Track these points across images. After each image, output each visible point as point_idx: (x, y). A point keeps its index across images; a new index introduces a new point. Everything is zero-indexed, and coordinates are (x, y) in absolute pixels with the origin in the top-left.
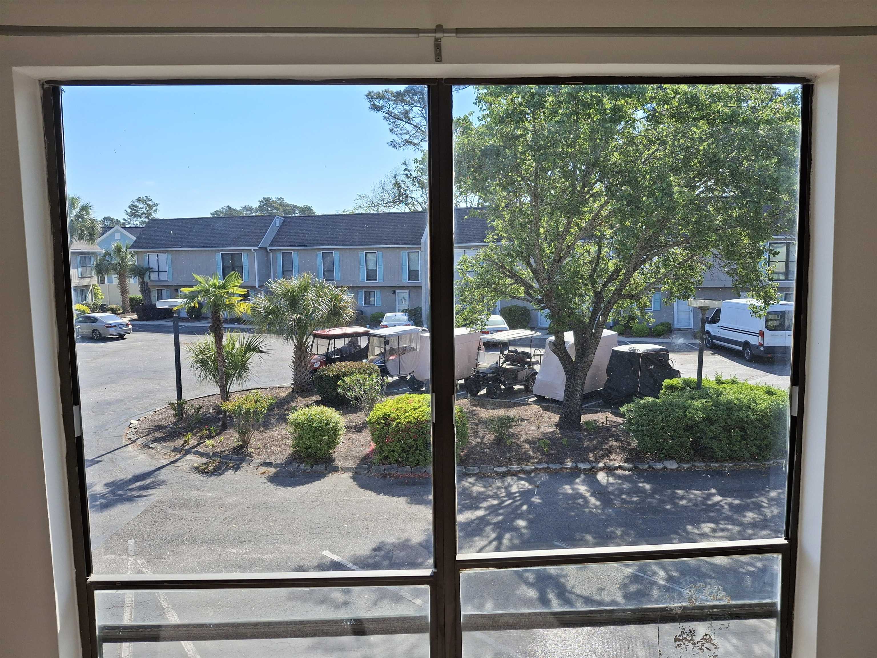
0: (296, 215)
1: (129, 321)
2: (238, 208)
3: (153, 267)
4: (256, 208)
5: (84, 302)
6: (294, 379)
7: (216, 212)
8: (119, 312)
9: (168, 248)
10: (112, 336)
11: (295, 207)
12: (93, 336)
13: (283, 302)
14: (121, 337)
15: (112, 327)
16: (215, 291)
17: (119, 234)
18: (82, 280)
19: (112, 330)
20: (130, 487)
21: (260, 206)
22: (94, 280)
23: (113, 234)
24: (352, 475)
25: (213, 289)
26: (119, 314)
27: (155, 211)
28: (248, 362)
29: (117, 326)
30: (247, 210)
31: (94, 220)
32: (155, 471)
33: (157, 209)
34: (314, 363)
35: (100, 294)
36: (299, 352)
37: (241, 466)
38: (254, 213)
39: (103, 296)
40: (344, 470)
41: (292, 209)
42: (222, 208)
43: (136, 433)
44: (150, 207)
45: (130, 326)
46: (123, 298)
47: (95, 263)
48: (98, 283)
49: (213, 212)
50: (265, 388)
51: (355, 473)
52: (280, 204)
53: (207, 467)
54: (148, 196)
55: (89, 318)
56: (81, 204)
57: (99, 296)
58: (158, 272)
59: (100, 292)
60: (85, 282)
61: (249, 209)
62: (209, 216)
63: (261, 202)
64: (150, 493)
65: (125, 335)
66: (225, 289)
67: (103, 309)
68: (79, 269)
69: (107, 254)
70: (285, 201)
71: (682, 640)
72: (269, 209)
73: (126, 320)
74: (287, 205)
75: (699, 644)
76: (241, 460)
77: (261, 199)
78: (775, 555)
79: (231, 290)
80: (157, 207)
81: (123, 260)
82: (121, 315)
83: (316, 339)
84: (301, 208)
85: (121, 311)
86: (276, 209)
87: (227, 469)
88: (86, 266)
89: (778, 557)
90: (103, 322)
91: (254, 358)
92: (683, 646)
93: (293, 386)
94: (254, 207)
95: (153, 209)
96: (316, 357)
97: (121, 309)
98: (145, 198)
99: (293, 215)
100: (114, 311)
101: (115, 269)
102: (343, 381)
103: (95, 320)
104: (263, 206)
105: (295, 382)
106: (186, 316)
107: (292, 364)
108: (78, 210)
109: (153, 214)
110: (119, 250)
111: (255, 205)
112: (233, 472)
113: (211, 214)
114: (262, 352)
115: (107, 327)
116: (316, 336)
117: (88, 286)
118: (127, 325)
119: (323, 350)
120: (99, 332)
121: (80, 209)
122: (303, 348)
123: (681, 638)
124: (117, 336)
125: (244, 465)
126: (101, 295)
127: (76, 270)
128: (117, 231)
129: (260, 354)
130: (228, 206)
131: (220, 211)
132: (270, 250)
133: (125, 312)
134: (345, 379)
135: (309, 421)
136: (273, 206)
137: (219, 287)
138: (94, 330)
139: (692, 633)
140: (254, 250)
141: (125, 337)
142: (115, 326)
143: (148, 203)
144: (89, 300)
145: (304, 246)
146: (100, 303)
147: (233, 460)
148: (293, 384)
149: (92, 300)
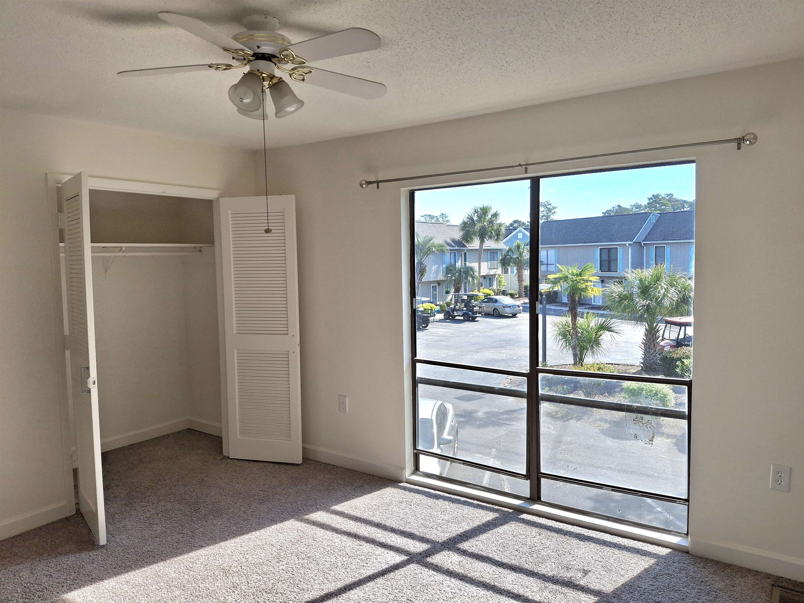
0: (685, 209)
1: (521, 304)
2: (628, 206)
3: (543, 260)
4: (645, 206)
5: (490, 288)
6: (644, 358)
7: (607, 212)
8: (516, 296)
9: (556, 244)
10: (507, 315)
11: (685, 202)
12: (493, 313)
13: (636, 290)
14: (514, 316)
15: (508, 307)
16: (572, 278)
17: (521, 234)
18: (491, 271)
19: (507, 310)
20: (500, 417)
21: (648, 203)
22: (499, 271)
23: (517, 234)
24: (675, 442)
25: (571, 276)
26: (516, 298)
27: (553, 213)
28: (599, 338)
29: (511, 307)
30: (637, 208)
31: (501, 224)
32: (519, 410)
33: (555, 212)
34: (665, 347)
35: (503, 281)
36: (649, 336)
37: (583, 418)
38: (642, 210)
39: (505, 284)
40: (669, 436)
41: (681, 204)
42: (613, 207)
43: (511, 383)
44: (549, 210)
45: (521, 308)
46: (519, 285)
47: (501, 257)
48: (502, 273)
49: (605, 211)
50: (618, 364)
51: (678, 440)
52: (669, 200)
53: (557, 414)
54: (548, 201)
55: (492, 299)
56: (492, 212)
57: (502, 283)
58: (547, 264)
59: (503, 280)
60: (492, 272)
61: (638, 206)
62: (601, 215)
63: (649, 199)
64: (512, 423)
65: (517, 314)
66: (581, 277)
67: (504, 293)
68: (489, 262)
69: (510, 250)
70: (674, 197)
71: (637, 421)
72: (658, 206)
73: (518, 302)
74: (677, 201)
75: (646, 424)
76: (584, 414)
77: (650, 196)
78: (684, 387)
79: (585, 278)
80: (555, 210)
81: (521, 254)
82: (517, 299)
83: (669, 325)
84: (690, 202)
85: (517, 296)
86: (664, 205)
87: (572, 418)
88: (494, 260)
89: (685, 388)
90: (501, 303)
91: (606, 336)
92: (637, 424)
93: (642, 365)
94: (643, 205)
95: (552, 212)
96: (666, 341)
97: (518, 294)
98: (546, 203)
99: (682, 210)
100: (512, 296)
101: (515, 263)
102: (683, 363)
103: (496, 301)
104: (652, 203)
105: (644, 361)
106: (567, 302)
107: (643, 346)
108: (490, 216)
109: (551, 216)
110: (518, 247)
111: (644, 202)
112: (575, 421)
113: (603, 213)
114: (613, 332)
115: (504, 307)
116: (667, 322)
117: (495, 275)
118: (519, 306)
119: (674, 336)
120: (498, 311)
121: (491, 216)
122: (653, 331)
123: (636, 420)
124: (511, 315)
125: (586, 417)
126: (504, 283)
127: (487, 263)
128: (520, 231)
129: (611, 333)
130: (619, 206)
131: (611, 211)
132: (644, 244)
133: (520, 296)
134: (685, 361)
135: (640, 389)
136: (662, 203)
137: (577, 275)
138: (495, 309)
139: (642, 419)
140: (629, 244)
141: (516, 316)
142: (510, 307)
143: (549, 206)
144: (495, 287)
145: (676, 240)
146: (502, 289)
147: (577, 412)
148: (642, 363)
149: (497, 287)
